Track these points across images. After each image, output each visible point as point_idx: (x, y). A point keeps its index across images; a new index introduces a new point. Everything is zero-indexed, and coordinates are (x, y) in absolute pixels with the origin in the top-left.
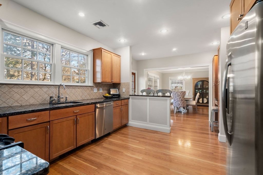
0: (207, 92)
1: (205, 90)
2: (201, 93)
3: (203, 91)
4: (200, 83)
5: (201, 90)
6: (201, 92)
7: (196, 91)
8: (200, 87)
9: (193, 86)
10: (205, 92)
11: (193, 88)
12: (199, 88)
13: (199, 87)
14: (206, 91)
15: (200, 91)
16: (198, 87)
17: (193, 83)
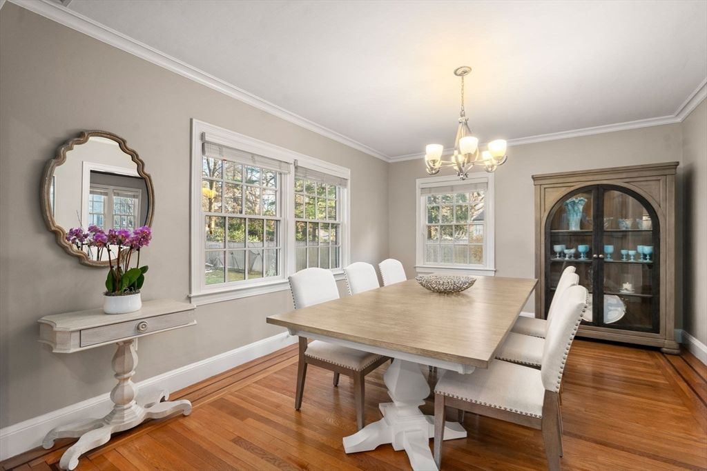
0: (622, 256)
1: (609, 244)
2: (587, 264)
3: (602, 251)
4: (580, 202)
5: (583, 242)
6: (588, 254)
7: (558, 248)
8: (582, 225)
9: (538, 224)
10: (609, 260)
11: (537, 234)
12: (575, 234)
13: (574, 227)
14: (617, 253)
15: (582, 248)
16: (568, 226)
17: (540, 206)
